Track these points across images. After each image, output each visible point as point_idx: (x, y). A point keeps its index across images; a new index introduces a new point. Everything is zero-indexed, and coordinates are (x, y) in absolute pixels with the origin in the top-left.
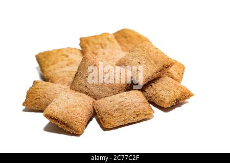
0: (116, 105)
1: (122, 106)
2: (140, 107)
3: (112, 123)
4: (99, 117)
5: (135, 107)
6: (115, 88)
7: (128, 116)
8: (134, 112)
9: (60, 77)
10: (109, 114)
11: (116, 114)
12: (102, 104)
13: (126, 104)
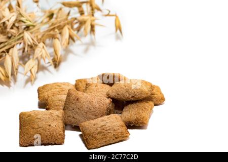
0: (99, 129)
1: (104, 129)
2: (118, 131)
3: (95, 144)
4: (85, 138)
5: (115, 130)
6: (97, 114)
7: (108, 138)
8: (114, 135)
9: (56, 106)
10: (93, 137)
11: (99, 136)
12: (87, 127)
13: (106, 128)
